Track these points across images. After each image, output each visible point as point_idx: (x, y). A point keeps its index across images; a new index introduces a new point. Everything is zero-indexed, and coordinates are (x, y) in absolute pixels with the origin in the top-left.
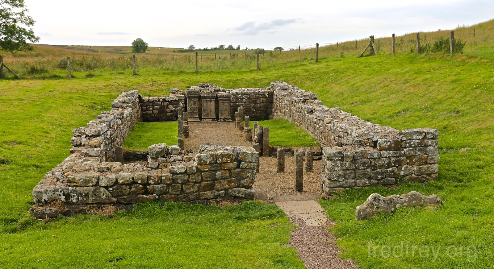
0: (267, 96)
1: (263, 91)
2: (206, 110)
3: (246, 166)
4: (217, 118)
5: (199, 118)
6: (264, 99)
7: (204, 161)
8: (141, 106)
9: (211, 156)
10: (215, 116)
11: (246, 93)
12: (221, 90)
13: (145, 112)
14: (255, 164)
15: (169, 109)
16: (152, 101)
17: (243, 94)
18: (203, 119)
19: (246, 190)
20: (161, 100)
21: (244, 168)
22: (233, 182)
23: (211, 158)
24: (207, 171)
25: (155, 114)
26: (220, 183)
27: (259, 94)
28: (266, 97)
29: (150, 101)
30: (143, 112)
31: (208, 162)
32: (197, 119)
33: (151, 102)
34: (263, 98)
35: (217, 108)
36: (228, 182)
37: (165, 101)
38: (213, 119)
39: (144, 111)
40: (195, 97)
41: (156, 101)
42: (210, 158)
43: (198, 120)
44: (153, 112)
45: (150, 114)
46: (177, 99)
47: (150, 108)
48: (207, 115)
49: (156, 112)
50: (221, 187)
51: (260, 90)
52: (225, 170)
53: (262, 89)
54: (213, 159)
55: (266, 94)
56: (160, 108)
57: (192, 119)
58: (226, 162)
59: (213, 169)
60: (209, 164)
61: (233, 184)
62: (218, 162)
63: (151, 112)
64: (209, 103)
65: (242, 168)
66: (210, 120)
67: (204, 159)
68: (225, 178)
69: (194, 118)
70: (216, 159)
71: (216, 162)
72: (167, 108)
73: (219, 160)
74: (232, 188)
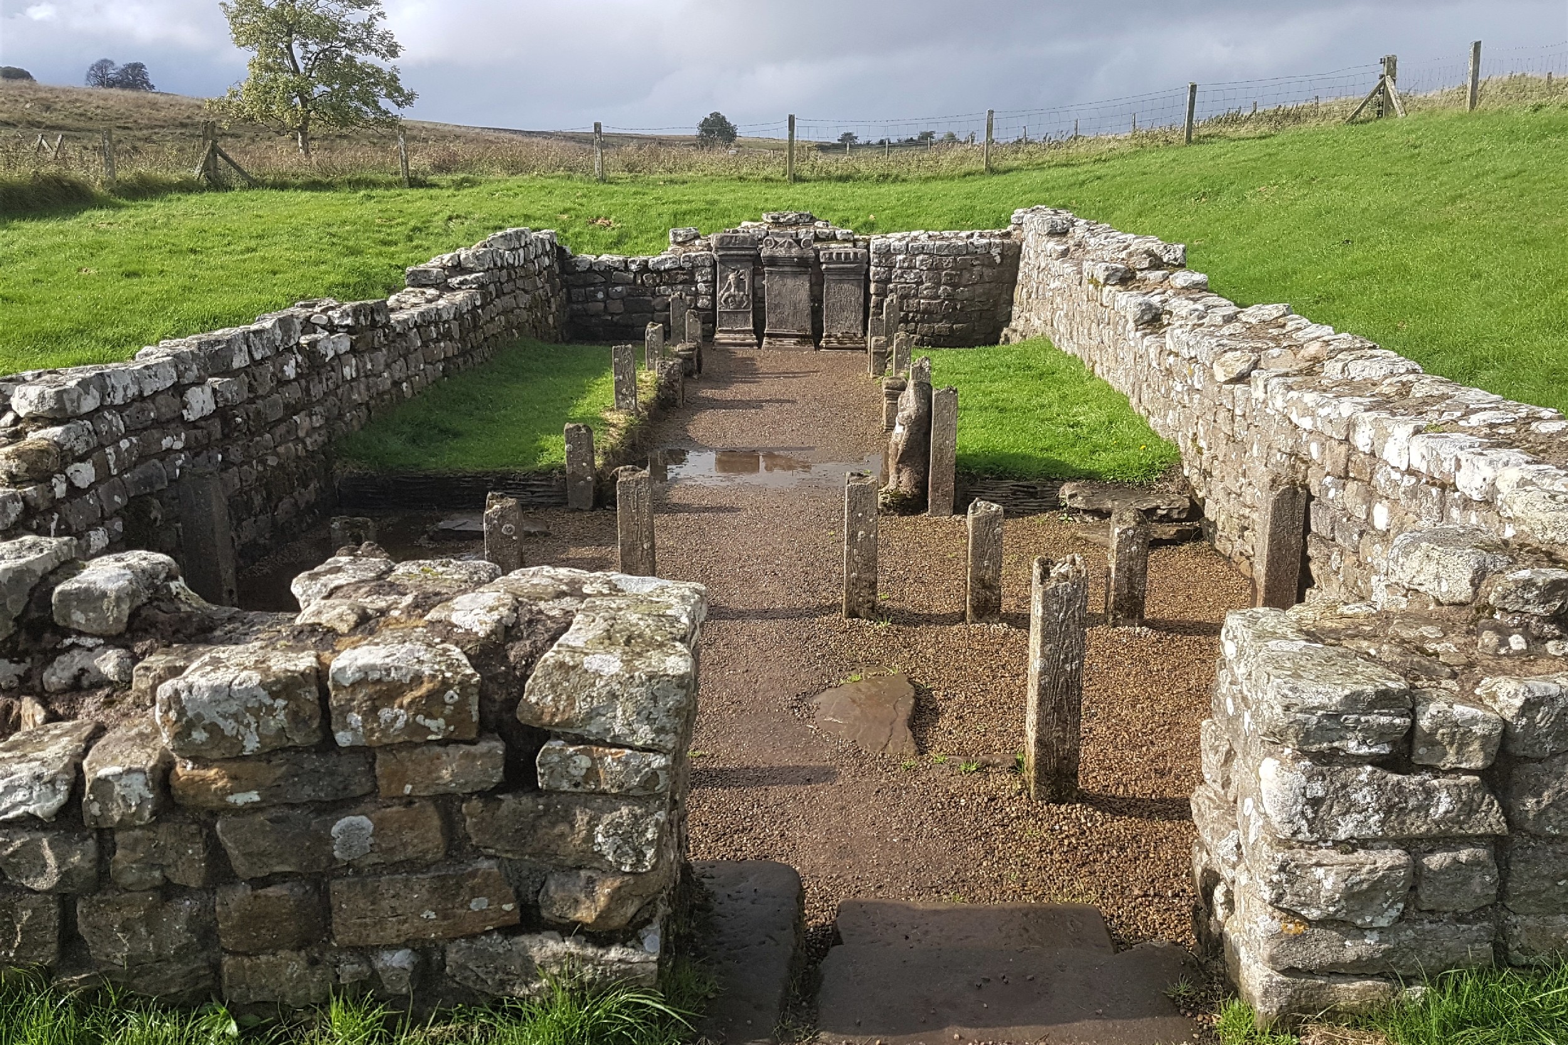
0: (998, 259)
1: (984, 241)
2: (777, 306)
3: (578, 773)
4: (814, 337)
5: (755, 332)
6: (987, 272)
7: (213, 729)
8: (568, 286)
9: (274, 696)
10: (809, 326)
11: (922, 250)
12: (839, 237)
13: (580, 307)
14: (658, 761)
15: (659, 299)
16: (602, 268)
17: (911, 252)
18: (770, 336)
19: (590, 951)
20: (633, 267)
21: (565, 786)
22: (475, 893)
23: (271, 710)
24: (254, 808)
25: (612, 314)
26: (374, 897)
27: (967, 254)
28: (991, 264)
29: (596, 268)
30: (575, 306)
31: (251, 744)
32: (748, 336)
33: (600, 273)
34: (983, 265)
35: (816, 299)
36: (433, 891)
37: (644, 268)
38: (803, 339)
39: (578, 302)
40: (739, 259)
41: (616, 269)
42: (260, 711)
43: (751, 339)
44: (605, 307)
45: (597, 315)
46: (688, 265)
47: (596, 292)
48: (781, 323)
49: (617, 306)
50: (380, 923)
51: (976, 240)
52: (409, 801)
53: (981, 236)
54: (294, 716)
55: (995, 252)
56: (629, 295)
57: (732, 335)
58: (410, 746)
59: (307, 792)
60: (257, 756)
61: (478, 904)
62: (343, 738)
63: (602, 305)
64: (790, 282)
65: (550, 792)
66: (793, 341)
67: (211, 715)
68: (412, 866)
69: (739, 332)
70: (325, 712)
71: (327, 744)
72: (653, 294)
73: (345, 726)
74: (472, 937)
